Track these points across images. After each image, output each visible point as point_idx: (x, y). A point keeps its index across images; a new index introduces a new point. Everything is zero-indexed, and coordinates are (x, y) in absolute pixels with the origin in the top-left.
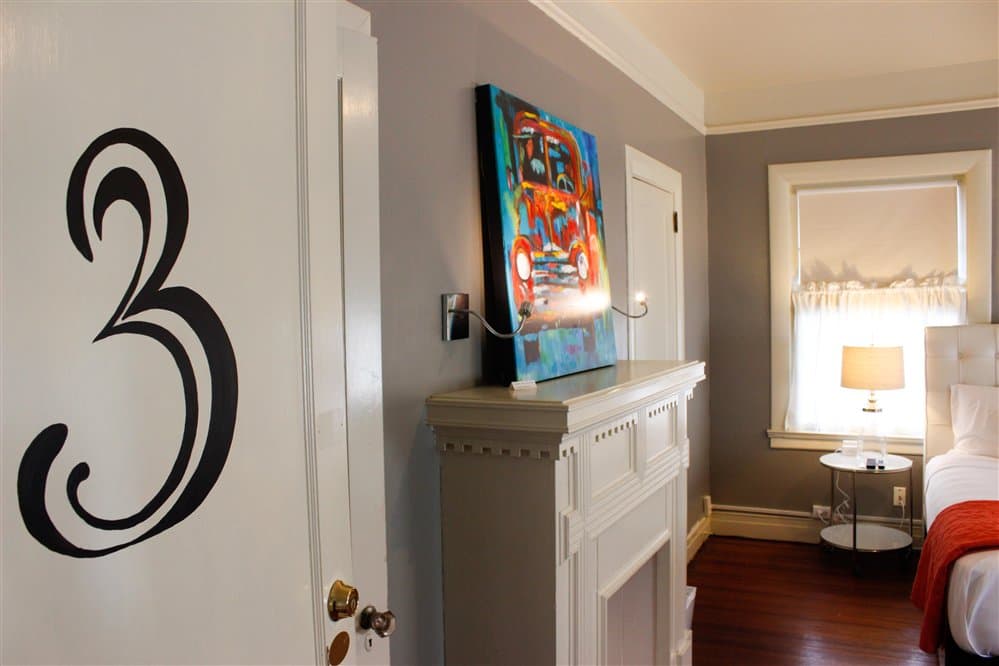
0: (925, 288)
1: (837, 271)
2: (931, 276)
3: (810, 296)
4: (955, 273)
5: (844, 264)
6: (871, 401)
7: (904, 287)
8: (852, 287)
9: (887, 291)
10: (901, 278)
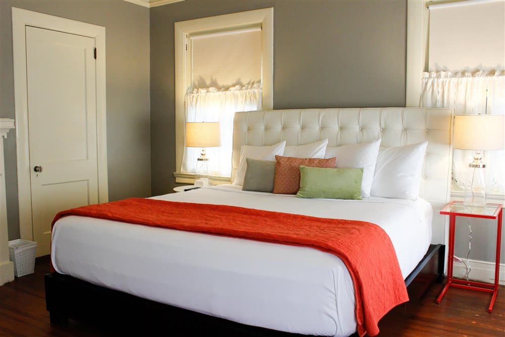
0: (244, 91)
1: (208, 82)
2: (249, 84)
3: (193, 96)
4: (259, 82)
5: (212, 78)
6: (202, 155)
7: (234, 90)
8: (212, 91)
9: (227, 92)
10: (234, 85)
